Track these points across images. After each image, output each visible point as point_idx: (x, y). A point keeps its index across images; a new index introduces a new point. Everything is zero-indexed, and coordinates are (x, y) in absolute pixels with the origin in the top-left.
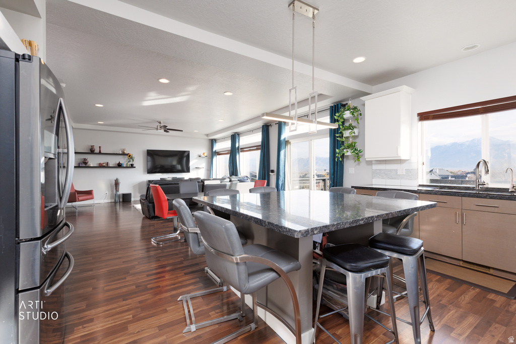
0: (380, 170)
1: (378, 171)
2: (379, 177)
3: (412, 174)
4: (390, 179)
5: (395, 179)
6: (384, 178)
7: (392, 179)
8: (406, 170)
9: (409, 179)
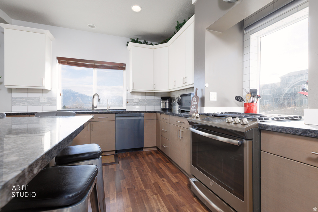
0: (21, 98)
1: (19, 99)
2: (20, 105)
3: (52, 101)
4: (32, 105)
5: (37, 105)
6: (26, 105)
7: (34, 106)
8: (47, 98)
9: (50, 106)
